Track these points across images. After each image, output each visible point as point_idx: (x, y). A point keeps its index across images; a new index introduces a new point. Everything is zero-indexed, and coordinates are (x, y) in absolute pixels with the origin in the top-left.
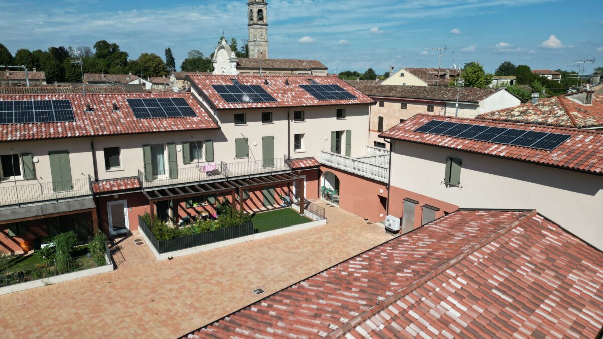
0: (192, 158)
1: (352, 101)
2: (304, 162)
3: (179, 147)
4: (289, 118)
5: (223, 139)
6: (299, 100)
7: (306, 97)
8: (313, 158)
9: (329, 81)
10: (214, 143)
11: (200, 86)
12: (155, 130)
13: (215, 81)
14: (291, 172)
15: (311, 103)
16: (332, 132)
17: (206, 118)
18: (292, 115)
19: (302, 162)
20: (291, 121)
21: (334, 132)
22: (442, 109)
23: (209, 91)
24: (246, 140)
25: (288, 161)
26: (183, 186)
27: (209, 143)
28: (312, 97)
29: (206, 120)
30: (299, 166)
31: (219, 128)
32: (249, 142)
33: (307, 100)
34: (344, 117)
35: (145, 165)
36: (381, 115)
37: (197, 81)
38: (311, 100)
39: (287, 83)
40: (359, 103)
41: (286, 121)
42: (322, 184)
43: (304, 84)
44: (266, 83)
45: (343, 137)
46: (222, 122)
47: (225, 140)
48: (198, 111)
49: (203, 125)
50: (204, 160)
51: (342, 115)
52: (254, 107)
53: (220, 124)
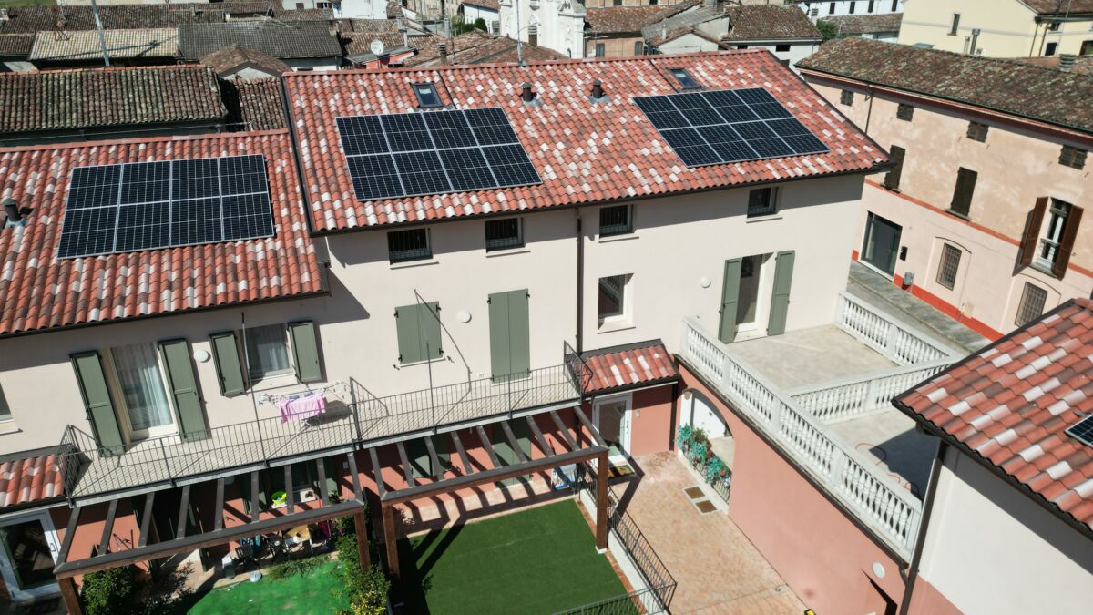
0: (253, 375)
2: (627, 361)
3: (201, 350)
4: (579, 232)
5: (355, 311)
6: (617, 169)
7: (646, 152)
8: (657, 344)
9: (740, 71)
10: (324, 329)
11: (300, 123)
14: (577, 404)
15: (659, 180)
16: (728, 263)
18: (594, 219)
19: (620, 363)
20: (586, 239)
21: (735, 261)
23: (323, 143)
24: (433, 309)
25: (577, 359)
27: (305, 331)
28: (669, 149)
30: (607, 383)
32: (442, 314)
33: (645, 164)
34: (774, 212)
35: (89, 411)
36: (900, 144)
37: (299, 102)
38: (663, 163)
39: (598, 91)
41: (572, 243)
42: (683, 420)
43: (655, 93)
44: (529, 94)
45: (767, 273)
46: (345, 261)
47: (360, 313)
48: (284, 212)
50: (294, 380)
51: (766, 204)
52: (450, 212)
53: (336, 267)
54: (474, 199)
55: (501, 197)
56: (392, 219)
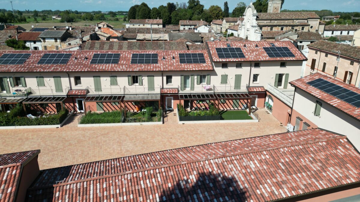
0: (201, 82)
1: (291, 58)
2: (257, 88)
3: (196, 77)
4: (251, 66)
5: (216, 74)
6: (258, 57)
7: (263, 55)
8: (263, 87)
9: (284, 44)
10: (211, 76)
11: (210, 48)
12: (186, 70)
13: (219, 45)
14: (248, 93)
15: (264, 59)
16: (276, 74)
17: (209, 64)
18: (253, 64)
19: (256, 88)
20: (252, 67)
21: (278, 74)
22: (358, 65)
23: (214, 51)
24: (227, 76)
25: (248, 87)
26: (195, 94)
27: (209, 76)
28: (267, 55)
29: (209, 65)
30: (253, 91)
31: (213, 70)
32: (228, 77)
33: (263, 57)
34: (285, 67)
35: (181, 83)
36: (326, 62)
37: (210, 46)
38: (266, 57)
39: (257, 46)
40: (295, 59)
41: (250, 68)
42: (267, 101)
43: (267, 47)
44: (245, 46)
45: (284, 77)
46: (216, 67)
47: (216, 75)
48: (207, 61)
49: (207, 68)
50: (206, 84)
51: (284, 65)
52: (232, 61)
53: (214, 68)
54: (235, 59)
55: (239, 59)
56: (224, 61)
